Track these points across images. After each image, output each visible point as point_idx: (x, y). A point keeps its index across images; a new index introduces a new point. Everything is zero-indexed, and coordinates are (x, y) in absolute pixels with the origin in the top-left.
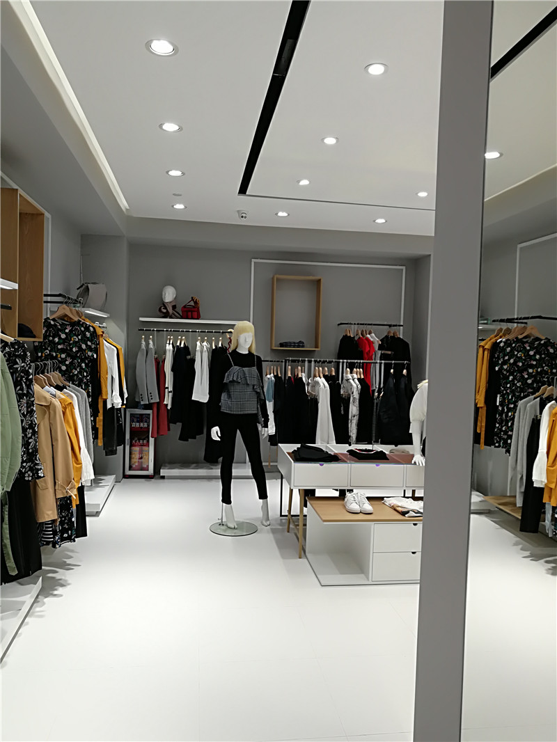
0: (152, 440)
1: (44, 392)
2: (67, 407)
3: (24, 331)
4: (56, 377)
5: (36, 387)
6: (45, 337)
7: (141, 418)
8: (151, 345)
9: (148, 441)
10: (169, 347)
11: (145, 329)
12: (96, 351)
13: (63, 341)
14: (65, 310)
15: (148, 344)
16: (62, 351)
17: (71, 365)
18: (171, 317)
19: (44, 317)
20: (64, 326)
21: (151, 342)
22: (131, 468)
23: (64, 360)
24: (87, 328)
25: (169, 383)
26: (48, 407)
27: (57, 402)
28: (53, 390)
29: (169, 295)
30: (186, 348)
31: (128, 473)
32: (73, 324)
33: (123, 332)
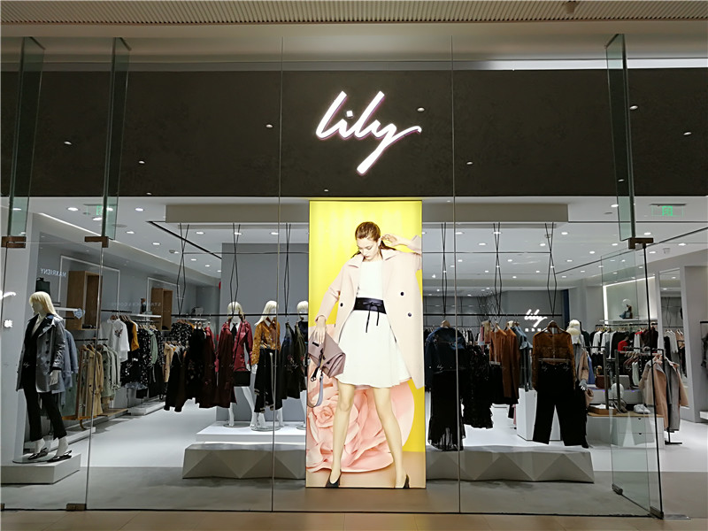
1: (169, 346)
3: (164, 328)
4: (175, 342)
6: (172, 329)
13: (179, 331)
14: (180, 319)
19: (172, 323)
20: (180, 326)
23: (179, 338)
27: (172, 349)
28: (173, 346)
32: (183, 325)
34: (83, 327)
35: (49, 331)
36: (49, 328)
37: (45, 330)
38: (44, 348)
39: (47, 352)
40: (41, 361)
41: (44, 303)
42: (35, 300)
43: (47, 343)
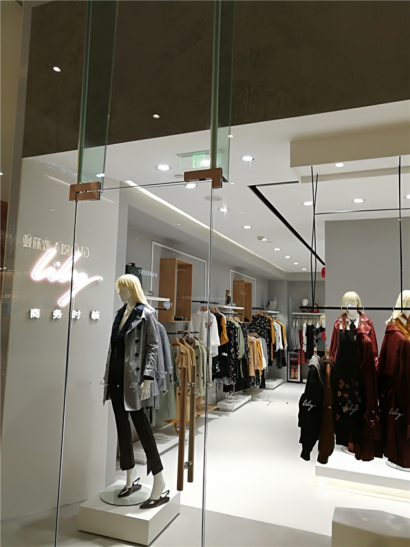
0: (299, 366)
1: (251, 338)
2: (258, 343)
3: (246, 320)
4: (256, 334)
5: (249, 336)
6: (253, 321)
7: (295, 356)
8: (297, 325)
9: (297, 367)
10: (305, 325)
11: (295, 317)
12: (270, 326)
13: (258, 323)
14: (259, 312)
15: (296, 324)
16: (258, 326)
17: (261, 332)
18: (306, 312)
19: (252, 315)
20: (259, 318)
21: (297, 323)
22: (290, 378)
23: (259, 330)
24: (266, 318)
25: (305, 341)
26: (252, 342)
27: (255, 341)
28: (254, 338)
29: (305, 303)
30: (313, 326)
31: (290, 380)
32: (262, 317)
33: (286, 319)
34: (176, 319)
35: (139, 327)
36: (139, 322)
37: (134, 324)
38: (134, 349)
39: (137, 355)
40: (130, 368)
41: (132, 289)
42: (122, 285)
43: (137, 341)
